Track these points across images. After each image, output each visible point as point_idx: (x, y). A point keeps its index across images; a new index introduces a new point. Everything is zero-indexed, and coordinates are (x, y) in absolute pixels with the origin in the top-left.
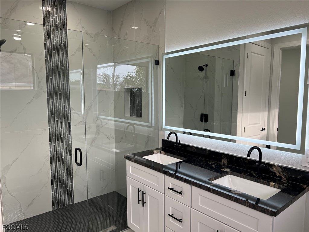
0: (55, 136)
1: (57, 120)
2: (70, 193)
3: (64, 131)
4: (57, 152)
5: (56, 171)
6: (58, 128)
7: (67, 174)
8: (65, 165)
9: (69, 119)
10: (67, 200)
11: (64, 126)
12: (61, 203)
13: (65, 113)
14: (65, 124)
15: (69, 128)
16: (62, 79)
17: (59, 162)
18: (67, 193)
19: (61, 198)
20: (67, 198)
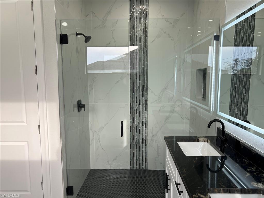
0: (135, 110)
1: (137, 98)
2: (144, 159)
3: (142, 107)
4: (136, 123)
5: (134, 139)
6: (137, 104)
7: (143, 143)
8: (141, 135)
9: (146, 97)
10: (142, 164)
11: (142, 103)
12: (137, 166)
13: (143, 91)
14: (143, 101)
15: (146, 105)
16: (142, 64)
17: (137, 131)
18: (142, 159)
19: (137, 161)
20: (142, 163)
